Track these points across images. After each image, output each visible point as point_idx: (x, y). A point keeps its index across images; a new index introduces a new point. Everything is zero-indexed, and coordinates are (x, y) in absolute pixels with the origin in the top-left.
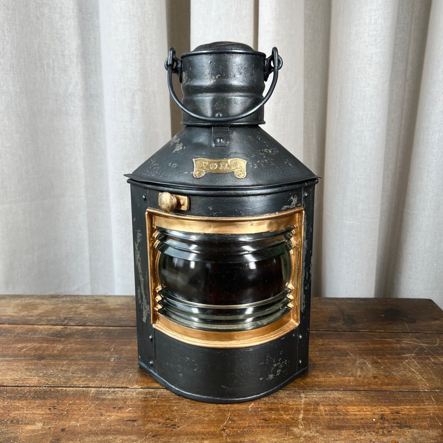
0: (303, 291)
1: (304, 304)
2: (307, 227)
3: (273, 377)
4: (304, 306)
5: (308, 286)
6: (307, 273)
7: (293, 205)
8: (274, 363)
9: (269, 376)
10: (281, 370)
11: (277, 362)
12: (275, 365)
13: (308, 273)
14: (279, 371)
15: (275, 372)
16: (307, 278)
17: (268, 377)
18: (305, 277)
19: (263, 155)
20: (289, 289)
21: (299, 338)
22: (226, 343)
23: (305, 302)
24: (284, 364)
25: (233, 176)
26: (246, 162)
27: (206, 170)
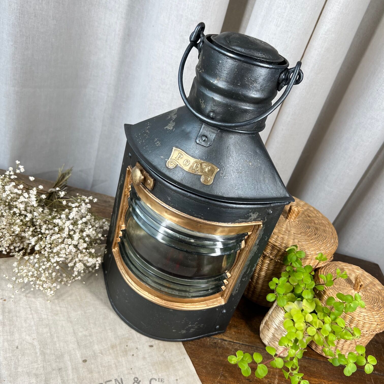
1: (237, 290)
2: (263, 236)
3: (186, 332)
4: (237, 292)
5: (247, 279)
6: (249, 270)
8: (190, 324)
9: (182, 331)
10: (195, 330)
11: (192, 324)
12: (190, 326)
14: (193, 330)
15: (188, 330)
20: (227, 276)
21: (222, 311)
22: (153, 297)
23: (239, 289)
24: (199, 326)
25: (199, 179)
26: (219, 170)
27: (178, 164)
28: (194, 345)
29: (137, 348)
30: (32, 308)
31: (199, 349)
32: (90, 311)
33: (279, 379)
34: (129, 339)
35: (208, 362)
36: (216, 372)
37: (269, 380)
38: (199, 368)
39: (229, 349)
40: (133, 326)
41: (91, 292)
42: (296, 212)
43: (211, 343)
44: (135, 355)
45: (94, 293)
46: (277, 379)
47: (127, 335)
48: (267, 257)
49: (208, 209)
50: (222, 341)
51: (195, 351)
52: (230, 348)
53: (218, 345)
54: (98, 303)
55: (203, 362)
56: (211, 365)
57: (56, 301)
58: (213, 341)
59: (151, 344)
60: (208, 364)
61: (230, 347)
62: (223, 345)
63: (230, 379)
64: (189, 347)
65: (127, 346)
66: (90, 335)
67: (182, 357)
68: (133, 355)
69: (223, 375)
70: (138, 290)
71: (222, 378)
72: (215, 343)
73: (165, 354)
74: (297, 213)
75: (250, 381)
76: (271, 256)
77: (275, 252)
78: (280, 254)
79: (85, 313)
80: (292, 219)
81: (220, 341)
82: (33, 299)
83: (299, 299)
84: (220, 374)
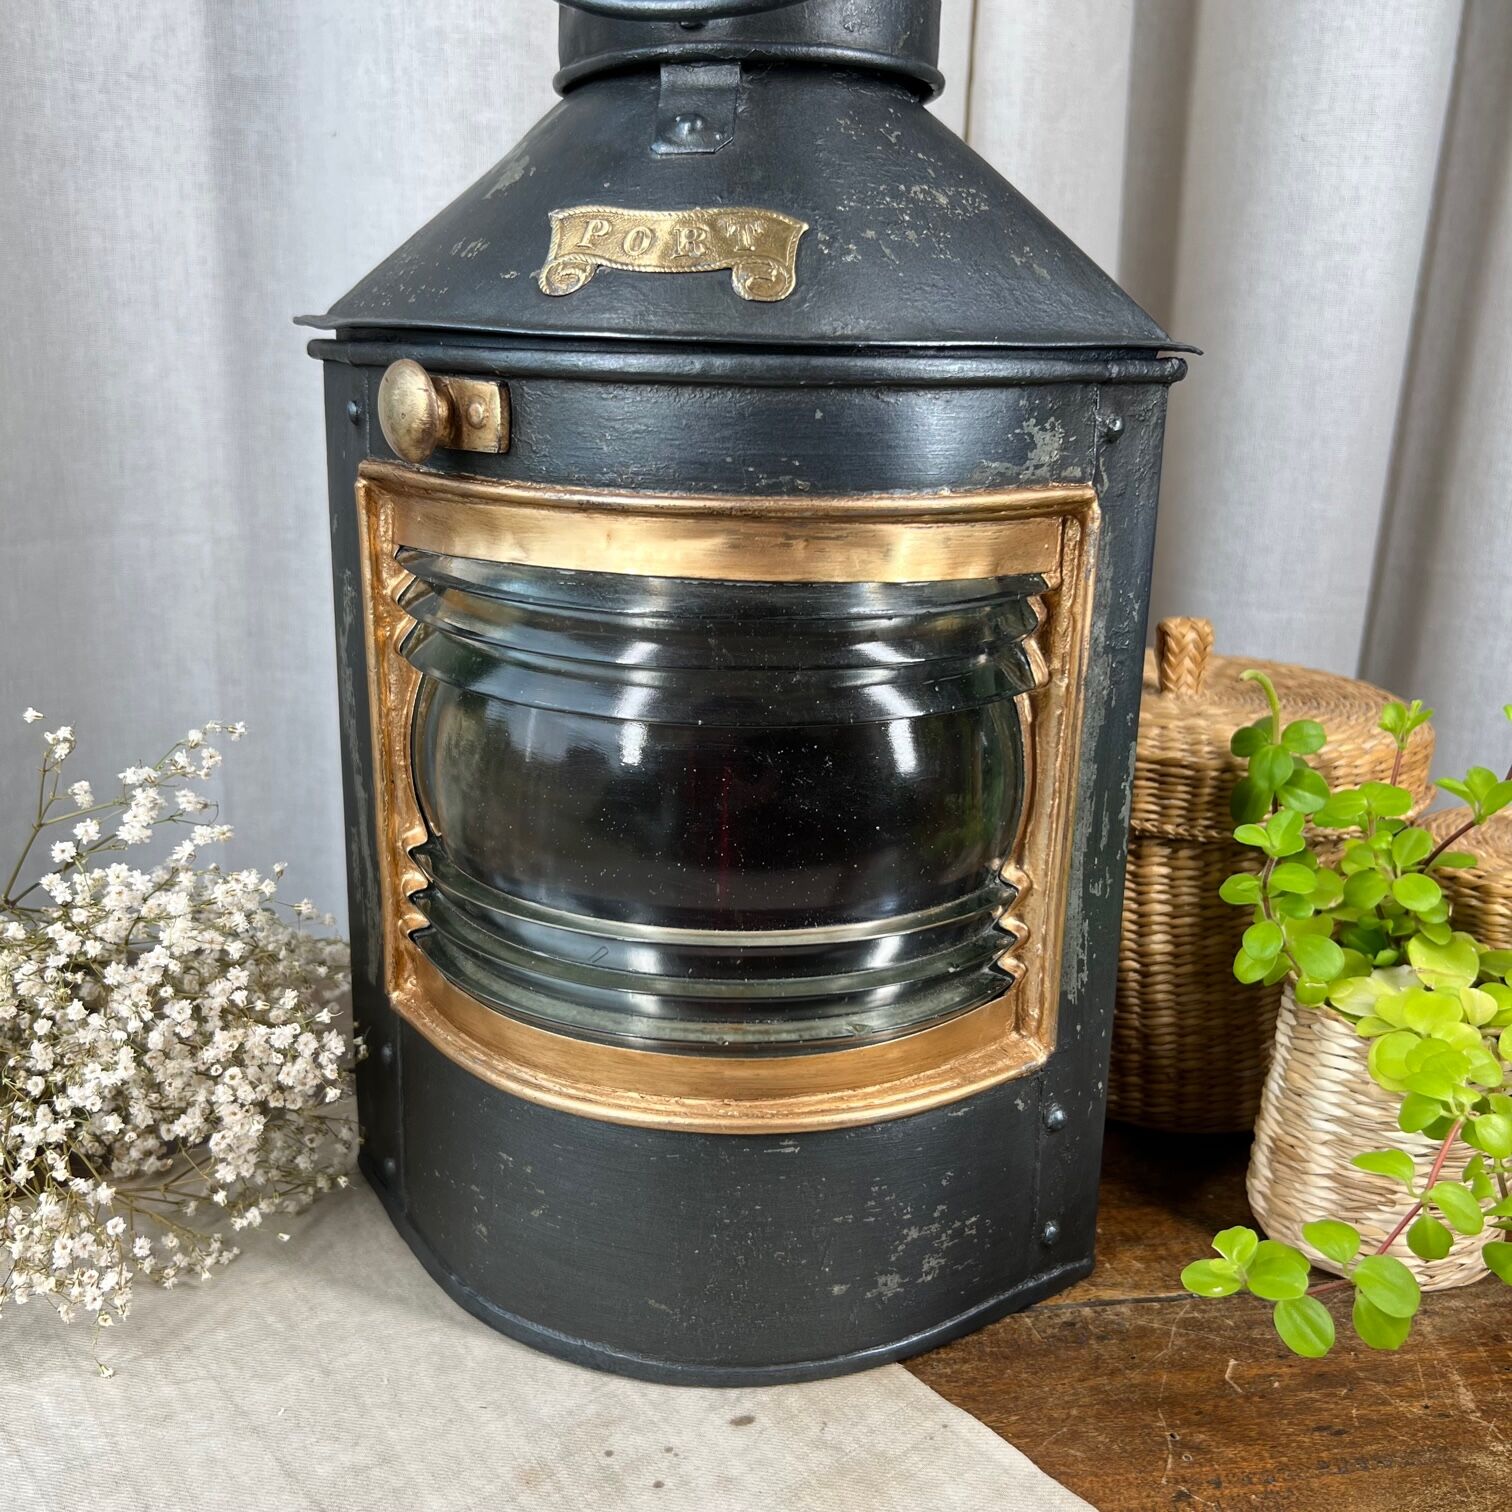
0: (1076, 903)
1: (1080, 962)
2: (1116, 595)
3: (900, 1285)
4: (1084, 976)
5: (1109, 882)
6: (1106, 820)
7: (1037, 467)
8: (909, 1224)
9: (881, 1280)
10: (943, 1261)
11: (922, 1220)
12: (914, 1233)
13: (1110, 821)
14: (933, 1263)
15: (909, 1268)
16: (1104, 841)
17: (875, 1285)
18: (1093, 839)
19: (902, 211)
20: (1009, 885)
21: (1045, 1118)
22: (672, 1104)
23: (1090, 957)
24: (959, 1233)
25: (726, 286)
26: (806, 227)
27: (600, 261)
28: (965, 1361)
29: (669, 1450)
30: (12, 1428)
31: (1002, 1372)
32: (354, 1358)
33: (1472, 1385)
34: (607, 1425)
35: (1074, 1412)
36: (1144, 1443)
37: (1426, 1401)
38: (1041, 1448)
39: (1153, 1330)
40: (609, 1352)
41: (333, 1282)
42: (1191, 646)
43: (1049, 1331)
44: (669, 1483)
45: (353, 1284)
46: (1462, 1390)
47: (592, 1409)
48: (1152, 836)
49: (819, 415)
50: (1099, 1309)
51: (985, 1385)
52: (1156, 1326)
53: (1085, 1327)
54: (382, 1317)
55: (1051, 1419)
56: (1099, 1417)
57: (150, 1365)
58: (1057, 1321)
59: (739, 1412)
60: (1082, 1419)
61: (1151, 1321)
62: (1112, 1322)
63: (1230, 1453)
64: (946, 1376)
65: (609, 1454)
66: (385, 1460)
67: (928, 1424)
68: (658, 1485)
69: (1185, 1445)
70: (584, 1100)
71: (1187, 1457)
72: (1071, 1324)
73: (833, 1432)
74: (1197, 647)
75: (1339, 1433)
76: (1169, 828)
77: (1180, 794)
78: (1206, 799)
79: (327, 1373)
80: (1184, 689)
81: (1087, 1311)
82: (14, 1388)
83: (1386, 955)
84: (1165, 1443)
